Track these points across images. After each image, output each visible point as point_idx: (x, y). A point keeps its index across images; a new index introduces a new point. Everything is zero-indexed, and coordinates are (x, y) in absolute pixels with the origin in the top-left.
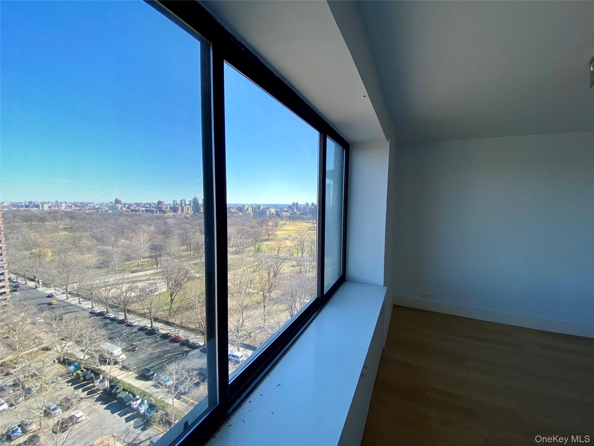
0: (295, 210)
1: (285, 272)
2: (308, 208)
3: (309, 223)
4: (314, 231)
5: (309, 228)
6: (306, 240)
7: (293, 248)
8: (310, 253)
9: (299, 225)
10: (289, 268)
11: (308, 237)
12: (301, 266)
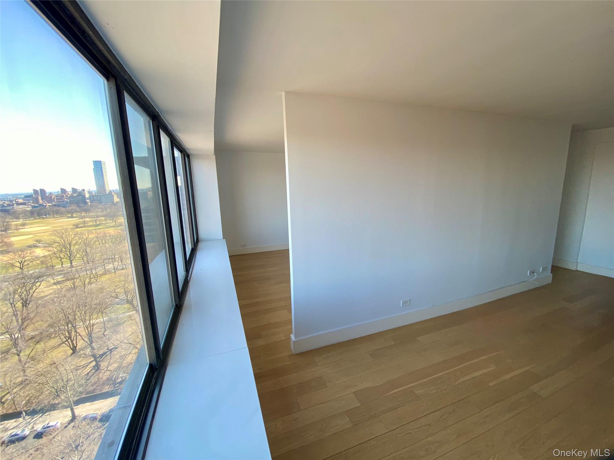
0: (41, 202)
1: (42, 295)
2: (67, 196)
3: (72, 217)
4: (86, 228)
5: (74, 225)
6: (74, 242)
7: (51, 258)
8: (85, 259)
9: (54, 223)
10: (51, 288)
11: (77, 238)
12: (73, 279)
